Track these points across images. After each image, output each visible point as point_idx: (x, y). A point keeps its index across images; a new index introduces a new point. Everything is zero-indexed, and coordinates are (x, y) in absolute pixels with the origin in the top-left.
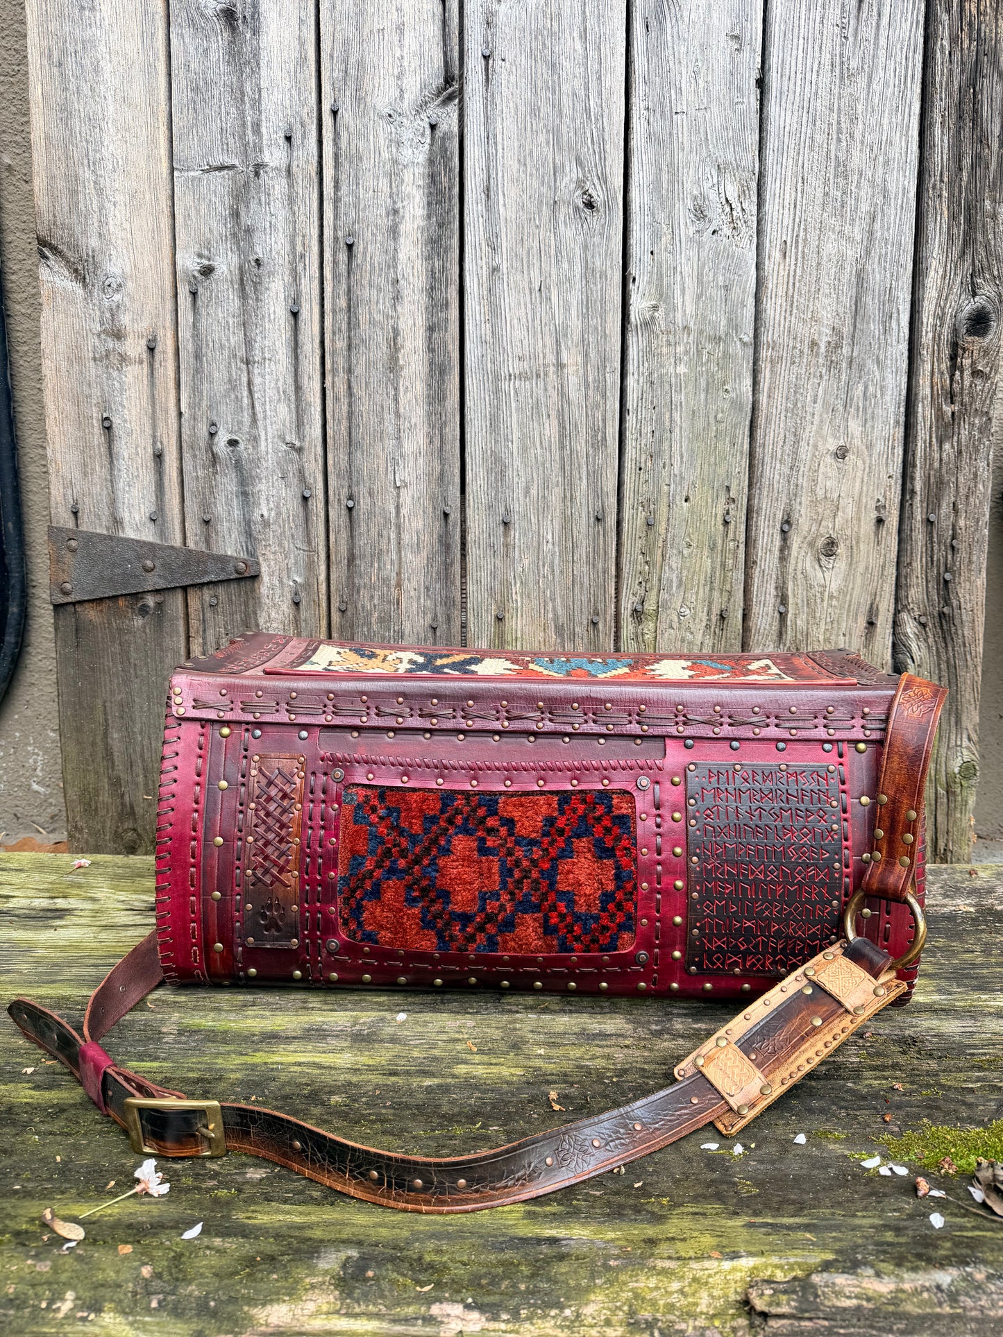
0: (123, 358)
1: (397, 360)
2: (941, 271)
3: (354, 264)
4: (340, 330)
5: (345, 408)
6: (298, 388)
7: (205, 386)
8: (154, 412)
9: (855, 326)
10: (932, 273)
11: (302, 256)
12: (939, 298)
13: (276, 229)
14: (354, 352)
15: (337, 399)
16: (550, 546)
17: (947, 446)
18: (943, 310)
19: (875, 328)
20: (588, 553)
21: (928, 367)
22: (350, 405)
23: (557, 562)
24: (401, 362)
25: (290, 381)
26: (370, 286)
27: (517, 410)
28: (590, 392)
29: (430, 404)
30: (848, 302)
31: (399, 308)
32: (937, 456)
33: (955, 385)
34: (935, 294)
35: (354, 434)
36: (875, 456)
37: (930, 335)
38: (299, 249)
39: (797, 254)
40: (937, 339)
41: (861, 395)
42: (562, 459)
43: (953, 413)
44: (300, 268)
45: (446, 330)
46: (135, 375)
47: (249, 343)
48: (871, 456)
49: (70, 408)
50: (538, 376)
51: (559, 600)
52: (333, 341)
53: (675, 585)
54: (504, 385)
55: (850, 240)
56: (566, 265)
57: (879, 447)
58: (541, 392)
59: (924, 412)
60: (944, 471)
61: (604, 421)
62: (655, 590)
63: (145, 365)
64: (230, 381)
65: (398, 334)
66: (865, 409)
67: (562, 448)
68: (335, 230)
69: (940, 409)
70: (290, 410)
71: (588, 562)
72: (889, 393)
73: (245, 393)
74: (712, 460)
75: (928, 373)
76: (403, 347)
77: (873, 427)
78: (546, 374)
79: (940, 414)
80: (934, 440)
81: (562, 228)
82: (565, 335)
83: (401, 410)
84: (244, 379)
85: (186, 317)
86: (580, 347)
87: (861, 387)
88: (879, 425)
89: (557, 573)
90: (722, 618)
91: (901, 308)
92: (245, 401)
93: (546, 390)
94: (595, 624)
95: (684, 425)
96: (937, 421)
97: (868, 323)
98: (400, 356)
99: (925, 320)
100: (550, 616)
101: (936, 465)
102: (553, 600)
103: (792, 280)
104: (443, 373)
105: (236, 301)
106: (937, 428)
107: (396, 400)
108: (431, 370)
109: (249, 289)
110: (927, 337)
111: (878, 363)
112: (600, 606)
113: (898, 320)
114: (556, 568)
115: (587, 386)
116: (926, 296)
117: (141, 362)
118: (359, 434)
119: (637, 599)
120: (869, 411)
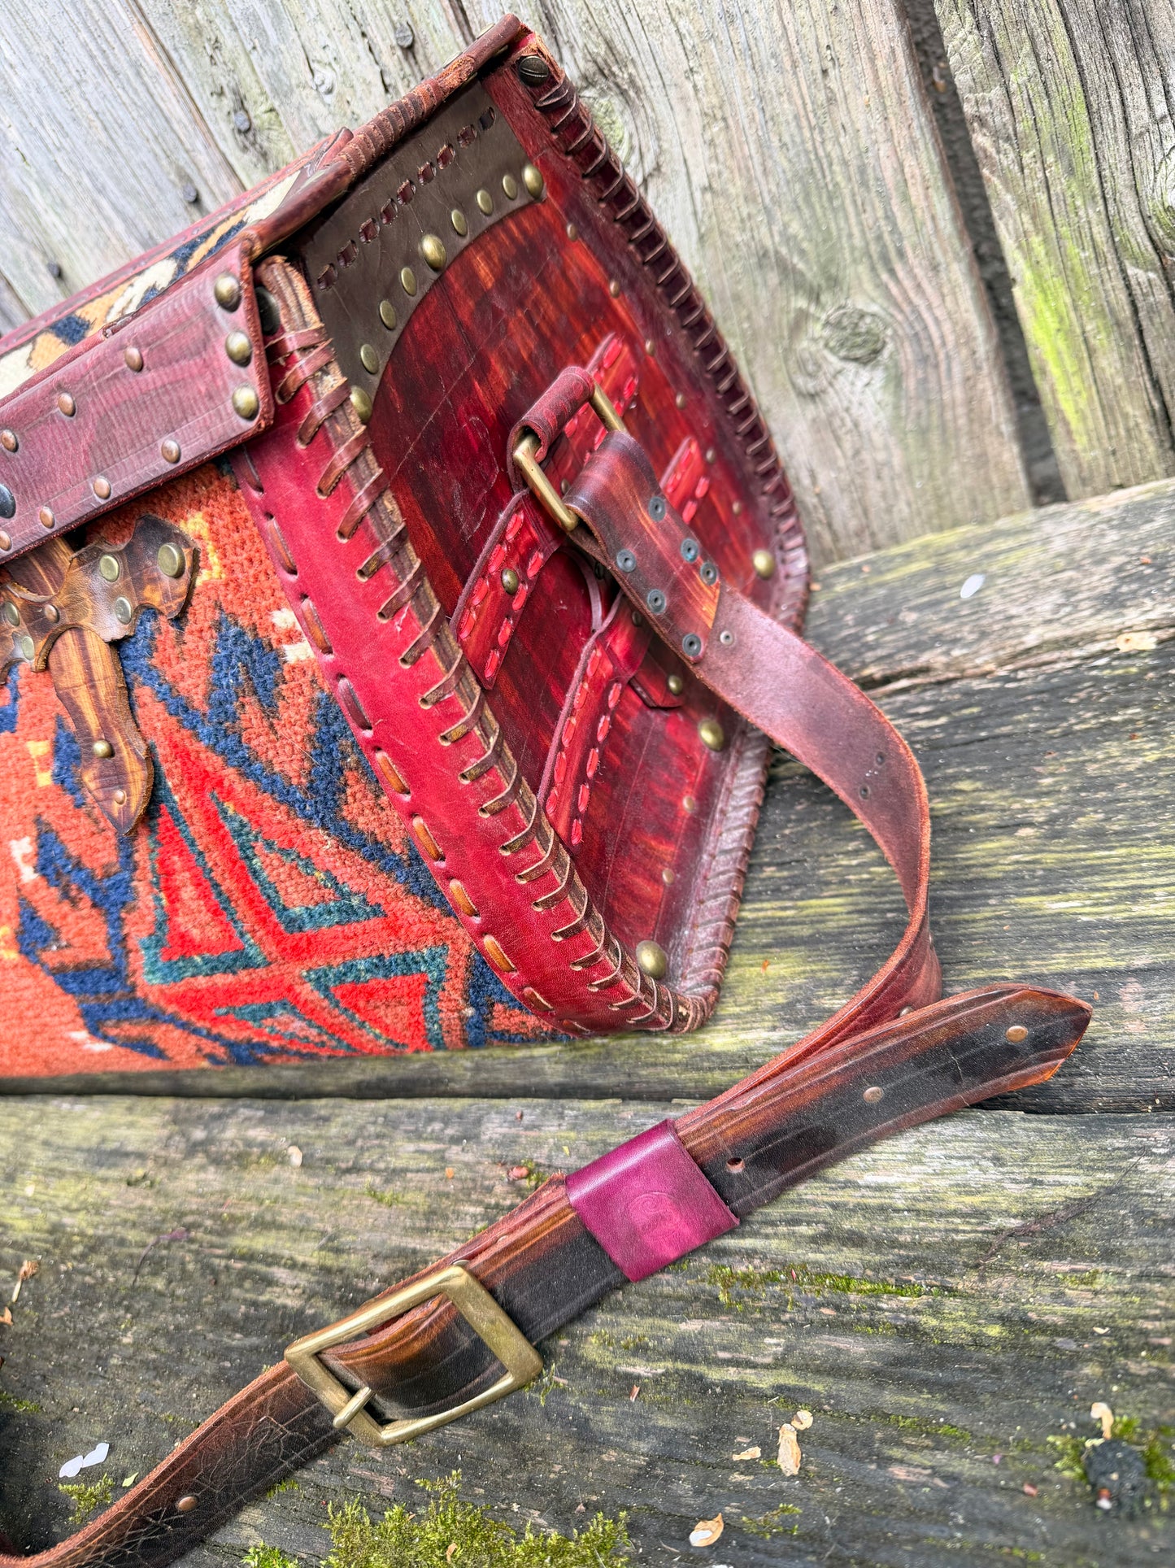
16: (24, 74)
20: (85, 45)
23: (53, 101)
51: (111, 185)
53: (267, 23)
62: (243, 60)
71: (99, 67)
89: (71, 128)
90: (409, 50)
94: (197, 201)
100: (120, 226)
102: (101, 190)
112: (182, 159)
114: (62, 116)
119: (228, 102)
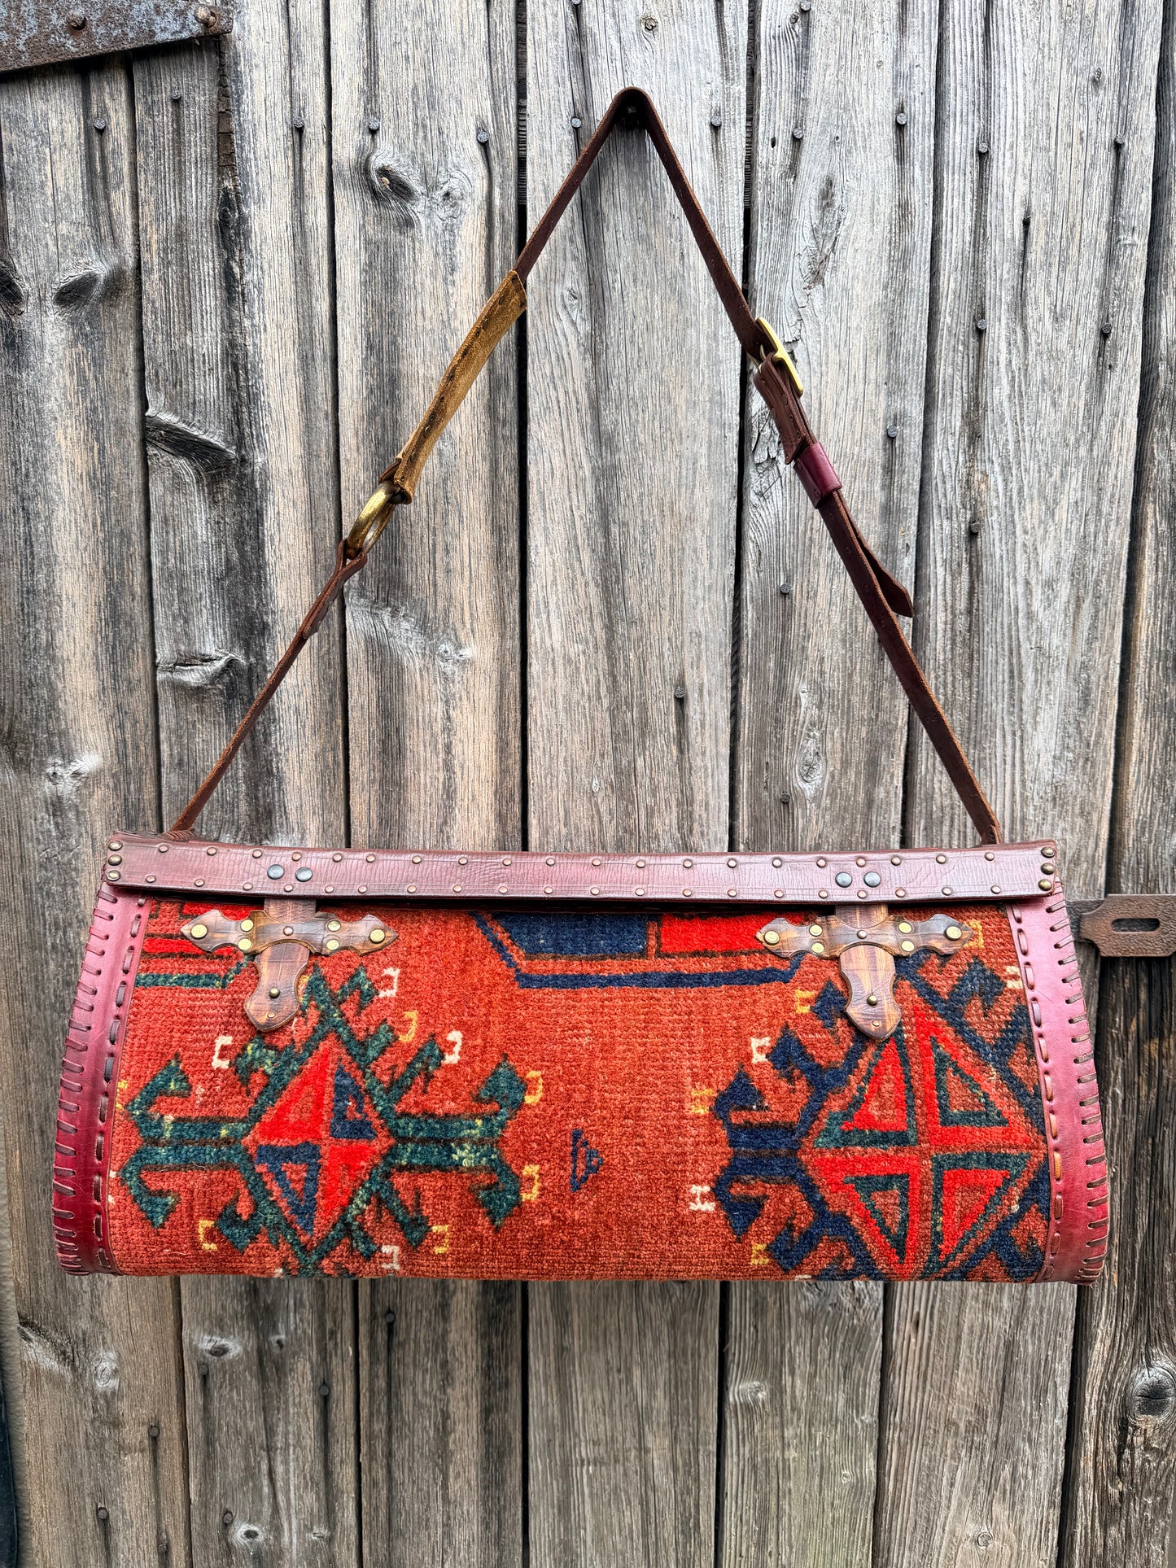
0: (121, 1448)
1: (446, 1444)
2: (1108, 1342)
3: (395, 1341)
4: (379, 1411)
5: (384, 1493)
6: (328, 1474)
7: (218, 1474)
8: (158, 1502)
9: (1002, 1403)
10: (1098, 1345)
11: (333, 1333)
12: (1106, 1370)
13: (302, 1305)
14: (395, 1435)
15: (375, 1484)
17: (1113, 1531)
18: (1110, 1385)
19: (1027, 1404)
21: (1090, 1447)
22: (390, 1490)
24: (451, 1447)
25: (319, 1467)
26: (415, 1366)
27: (591, 1495)
28: (680, 1478)
29: (486, 1488)
30: (994, 1379)
31: (449, 1391)
32: (1100, 1542)
33: (1123, 1464)
34: (1100, 1368)
35: (394, 1521)
36: (1025, 1541)
37: (1094, 1413)
38: (329, 1325)
39: (931, 1327)
40: (1103, 1415)
41: (1009, 1477)
42: (646, 1547)
43: (1121, 1493)
44: (330, 1345)
45: (506, 1410)
46: (135, 1463)
47: (270, 1431)
48: (1019, 1541)
49: (59, 1500)
50: (616, 1461)
52: (370, 1422)
54: (575, 1471)
55: (998, 1310)
56: (650, 1344)
57: (1029, 1531)
58: (620, 1477)
59: (1086, 1496)
60: (1108, 1558)
61: (697, 1506)
63: (147, 1453)
64: (246, 1468)
65: (448, 1417)
66: (1013, 1492)
67: (645, 1534)
68: (373, 1305)
69: (1105, 1490)
70: (318, 1499)
72: (1043, 1472)
73: (266, 1482)
74: (829, 1548)
75: (1090, 1454)
76: (454, 1431)
77: (1023, 1512)
78: (626, 1459)
79: (1104, 1497)
80: (1097, 1524)
81: (647, 1304)
82: (649, 1418)
83: (452, 1496)
84: (264, 1467)
85: (194, 1399)
86: (668, 1429)
87: (1008, 1469)
88: (1030, 1508)
91: (1058, 1380)
92: (266, 1490)
93: (625, 1474)
95: (794, 1513)
96: (1101, 1504)
97: (1018, 1400)
98: (451, 1441)
99: (1088, 1398)
101: (1099, 1551)
103: (926, 1353)
104: (501, 1456)
105: (254, 1382)
106: (1101, 1512)
107: (445, 1486)
108: (487, 1452)
109: (270, 1371)
110: (1090, 1413)
111: (1030, 1441)
113: (1055, 1394)
115: (676, 1470)
116: (1090, 1370)
117: (142, 1451)
118: (400, 1521)
120: (1019, 1494)
